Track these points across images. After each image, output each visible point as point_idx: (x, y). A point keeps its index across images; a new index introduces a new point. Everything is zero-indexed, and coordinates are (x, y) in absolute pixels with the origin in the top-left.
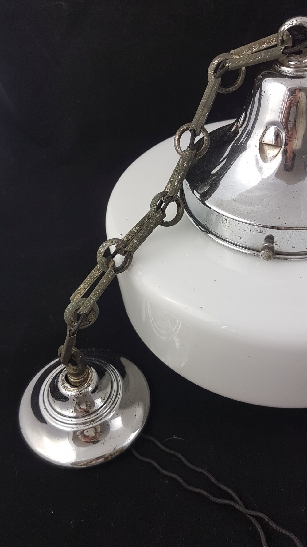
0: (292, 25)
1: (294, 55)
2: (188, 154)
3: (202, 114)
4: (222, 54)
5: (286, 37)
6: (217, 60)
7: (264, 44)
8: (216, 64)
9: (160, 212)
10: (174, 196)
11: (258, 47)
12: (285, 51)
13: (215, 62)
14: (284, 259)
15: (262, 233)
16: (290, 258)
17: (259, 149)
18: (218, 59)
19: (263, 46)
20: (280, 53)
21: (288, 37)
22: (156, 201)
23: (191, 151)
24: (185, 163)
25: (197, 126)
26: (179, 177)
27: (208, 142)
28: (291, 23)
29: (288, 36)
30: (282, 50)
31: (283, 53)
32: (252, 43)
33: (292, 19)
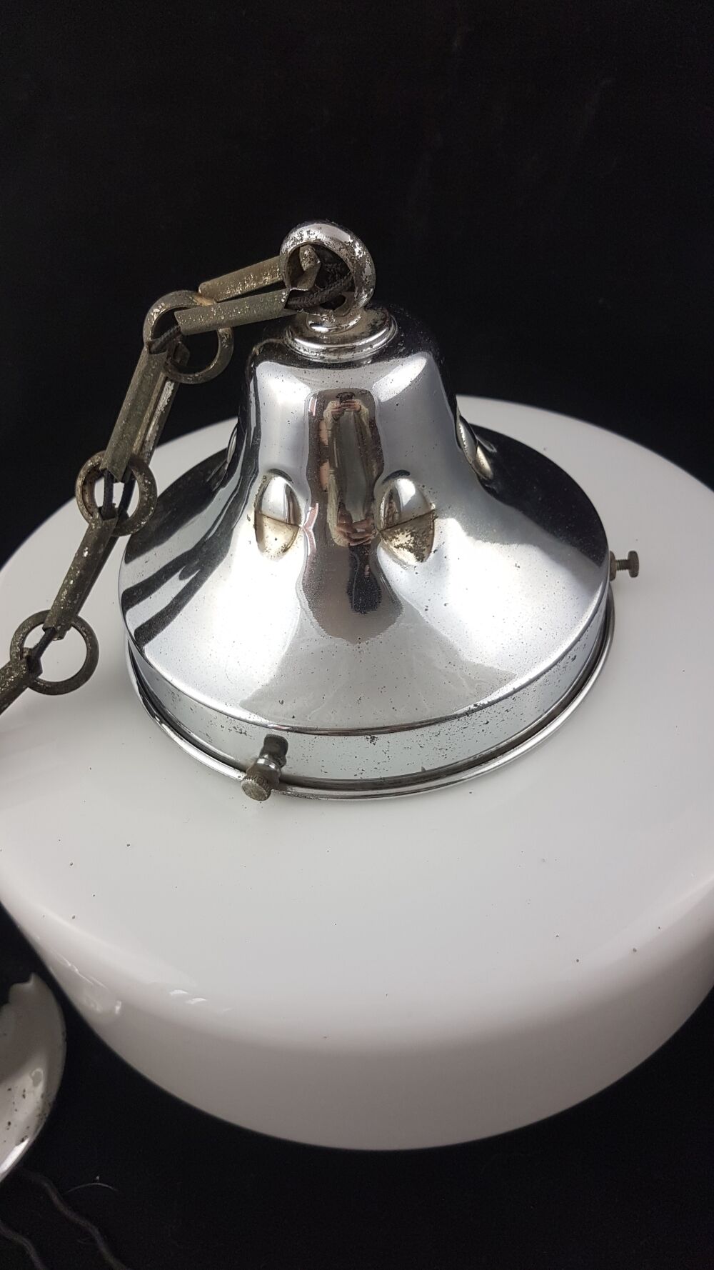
0: (301, 242)
1: (321, 309)
2: (94, 527)
3: (122, 436)
4: (171, 294)
5: (310, 262)
6: (158, 308)
7: (267, 275)
8: (155, 318)
9: (22, 666)
10: (59, 627)
11: (254, 279)
12: (290, 303)
13: (155, 312)
14: (304, 796)
15: (245, 733)
16: (316, 797)
17: (255, 526)
18: (160, 307)
19: (264, 278)
20: (281, 307)
21: (312, 264)
22: (21, 635)
23: (101, 522)
24: (87, 548)
25: (113, 462)
26: (72, 582)
27: (148, 499)
28: (299, 238)
29: (313, 260)
30: (283, 301)
31: (287, 306)
32: (242, 270)
33: (301, 229)
